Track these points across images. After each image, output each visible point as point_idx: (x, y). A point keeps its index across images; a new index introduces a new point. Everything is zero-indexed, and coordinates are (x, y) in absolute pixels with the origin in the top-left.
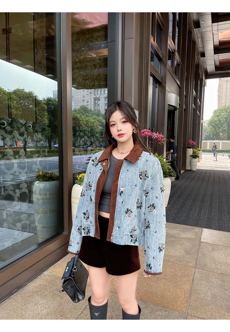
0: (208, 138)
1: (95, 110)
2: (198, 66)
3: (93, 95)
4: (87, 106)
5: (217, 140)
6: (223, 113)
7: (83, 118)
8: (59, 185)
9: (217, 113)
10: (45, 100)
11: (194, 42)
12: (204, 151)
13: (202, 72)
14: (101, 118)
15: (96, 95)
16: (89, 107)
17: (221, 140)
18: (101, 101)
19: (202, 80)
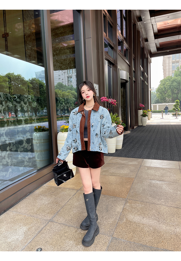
0: (157, 102)
1: (69, 86)
2: (143, 49)
3: (66, 74)
4: (62, 83)
5: (164, 103)
6: (167, 82)
7: (60, 92)
8: (49, 134)
9: (163, 83)
10: (30, 80)
11: (139, 32)
12: (155, 112)
13: (147, 52)
14: (73, 91)
15: (69, 74)
16: (64, 84)
17: (167, 103)
18: (72, 78)
19: (147, 59)
